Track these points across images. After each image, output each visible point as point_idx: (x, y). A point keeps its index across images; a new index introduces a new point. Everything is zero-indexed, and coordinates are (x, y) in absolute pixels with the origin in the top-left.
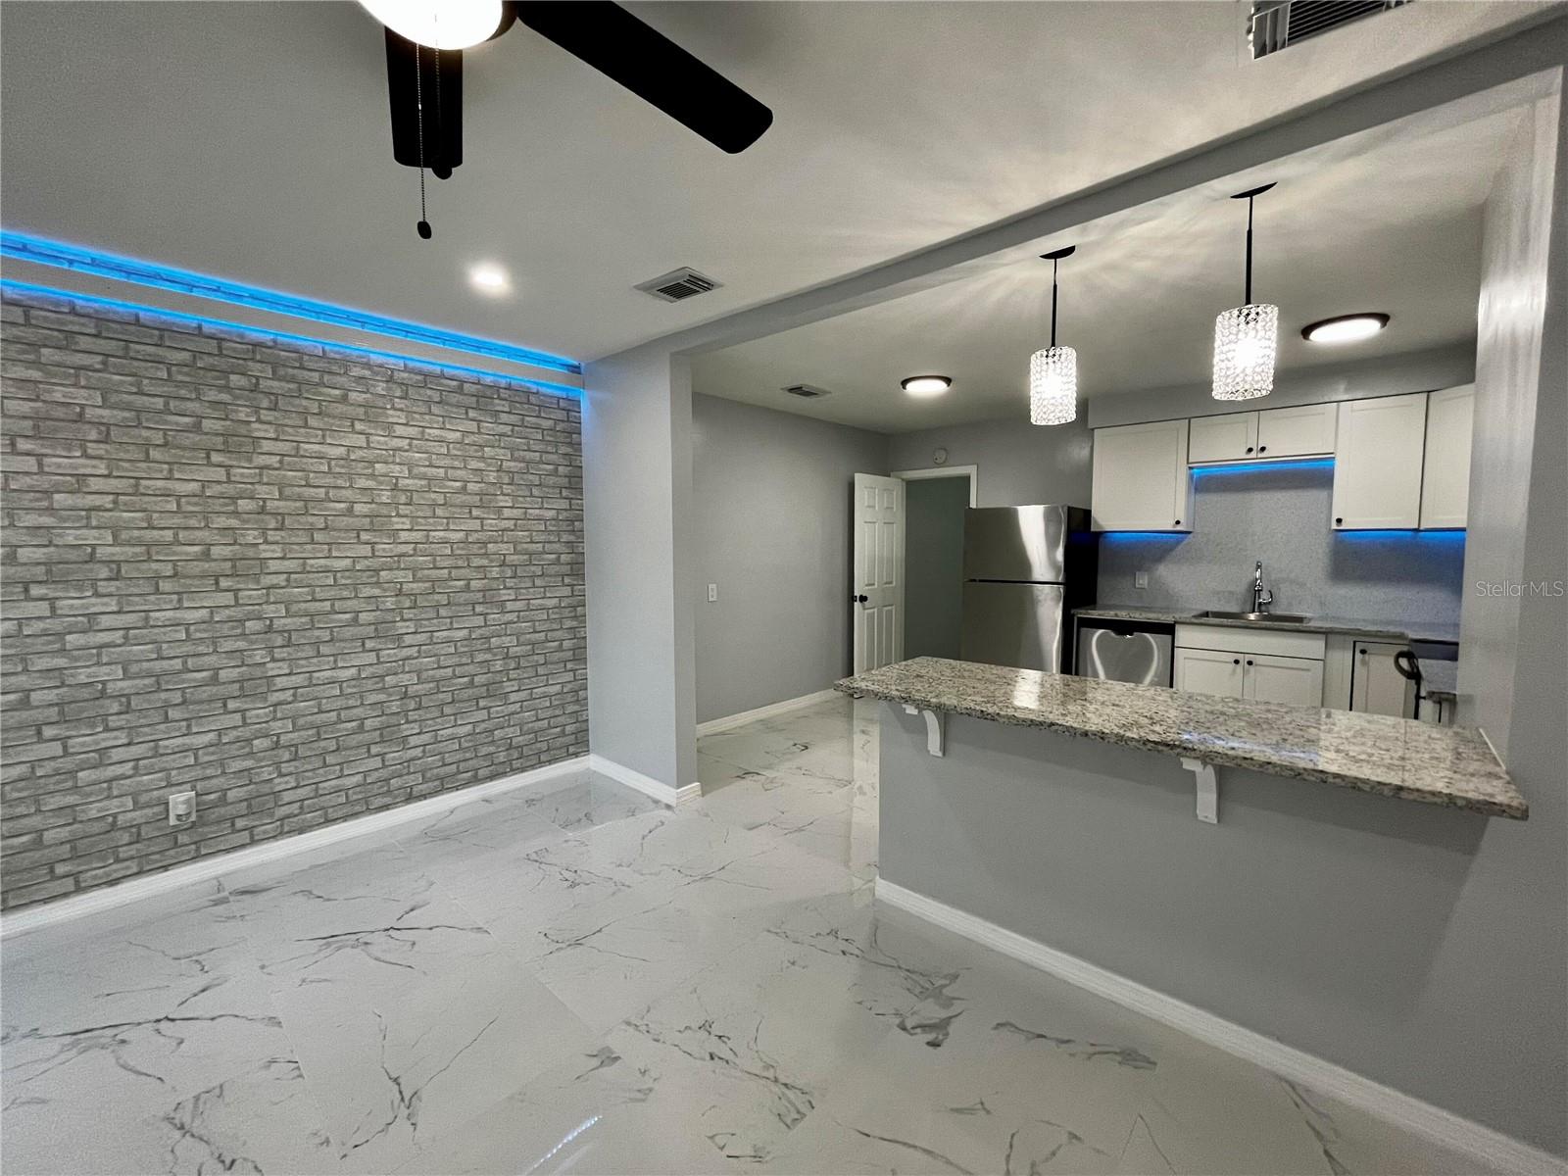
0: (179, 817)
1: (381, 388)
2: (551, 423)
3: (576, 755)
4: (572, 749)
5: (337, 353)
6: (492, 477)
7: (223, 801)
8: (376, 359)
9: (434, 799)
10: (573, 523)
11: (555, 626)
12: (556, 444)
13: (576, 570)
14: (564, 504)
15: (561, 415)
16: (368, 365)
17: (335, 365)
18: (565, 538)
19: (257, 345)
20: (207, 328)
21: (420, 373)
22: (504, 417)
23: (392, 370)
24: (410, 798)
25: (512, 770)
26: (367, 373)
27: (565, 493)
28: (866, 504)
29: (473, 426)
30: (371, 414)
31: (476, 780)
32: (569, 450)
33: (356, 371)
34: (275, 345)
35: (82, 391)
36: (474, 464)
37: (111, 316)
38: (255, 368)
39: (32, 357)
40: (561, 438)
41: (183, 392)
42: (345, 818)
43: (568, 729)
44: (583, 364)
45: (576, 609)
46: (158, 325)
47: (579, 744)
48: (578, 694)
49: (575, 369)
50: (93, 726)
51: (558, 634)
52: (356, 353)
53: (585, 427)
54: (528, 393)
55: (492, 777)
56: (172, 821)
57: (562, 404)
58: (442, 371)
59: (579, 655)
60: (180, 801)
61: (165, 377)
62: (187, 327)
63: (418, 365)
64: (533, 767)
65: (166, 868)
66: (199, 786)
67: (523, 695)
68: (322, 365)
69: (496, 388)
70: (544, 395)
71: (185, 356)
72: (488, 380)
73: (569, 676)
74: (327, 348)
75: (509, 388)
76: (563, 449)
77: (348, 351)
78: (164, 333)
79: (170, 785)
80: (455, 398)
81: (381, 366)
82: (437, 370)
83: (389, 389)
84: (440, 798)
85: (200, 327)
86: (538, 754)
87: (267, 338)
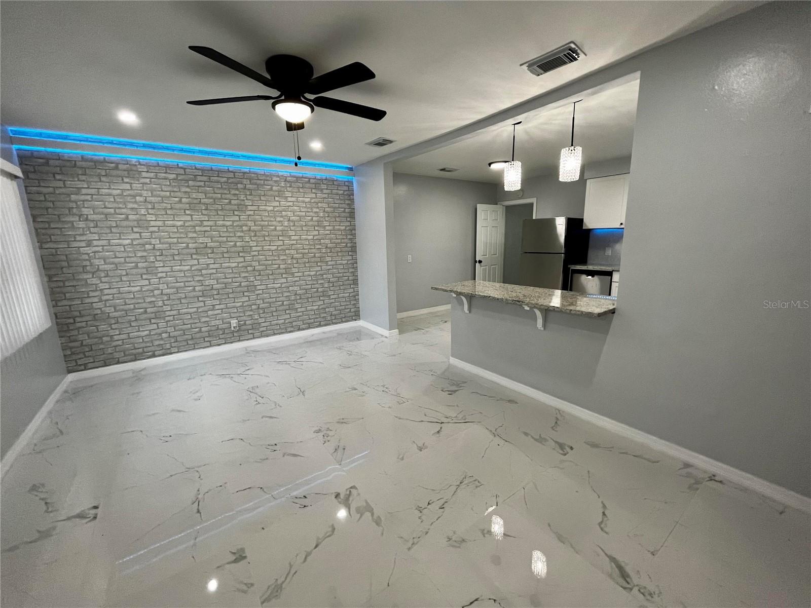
0: (234, 327)
1: (283, 184)
2: (342, 192)
3: (355, 320)
4: (354, 318)
5: (269, 173)
6: (321, 215)
7: (245, 324)
8: (281, 174)
9: (307, 331)
10: (352, 231)
11: (346, 271)
12: (344, 200)
13: (353, 249)
14: (348, 224)
15: (346, 188)
16: (278, 176)
17: (268, 177)
18: (349, 237)
19: (244, 173)
20: (230, 169)
21: (295, 177)
22: (325, 191)
23: (286, 177)
24: (299, 330)
25: (333, 323)
26: (278, 179)
27: (348, 219)
28: (483, 218)
29: (314, 195)
30: (280, 193)
31: (320, 326)
32: (349, 202)
33: (275, 179)
34: (250, 172)
35: (200, 194)
36: (315, 210)
37: (205, 169)
38: (245, 181)
39: (187, 184)
40: (346, 197)
41: (225, 192)
42: (280, 334)
43: (352, 310)
44: (354, 167)
45: (354, 264)
46: (217, 170)
47: (356, 316)
48: (355, 297)
49: (351, 169)
50: (211, 298)
51: (348, 274)
52: (274, 172)
53: (355, 192)
54: (333, 181)
55: (325, 325)
56: (232, 329)
57: (346, 183)
58: (303, 175)
59: (355, 282)
60: (234, 322)
61: (220, 187)
62: (224, 169)
63: (295, 174)
64: (340, 323)
65: (232, 343)
66: (239, 318)
67: (336, 296)
68: (264, 178)
69: (321, 180)
70: (339, 181)
71: (225, 179)
72: (318, 177)
73: (352, 290)
74: (265, 171)
75: (326, 179)
76: (347, 202)
77: (272, 172)
78: (219, 172)
79: (231, 318)
80: (308, 185)
81: (282, 176)
82: (301, 175)
83: (285, 184)
84: (308, 330)
85: (228, 169)
86: (341, 318)
87: (247, 170)
